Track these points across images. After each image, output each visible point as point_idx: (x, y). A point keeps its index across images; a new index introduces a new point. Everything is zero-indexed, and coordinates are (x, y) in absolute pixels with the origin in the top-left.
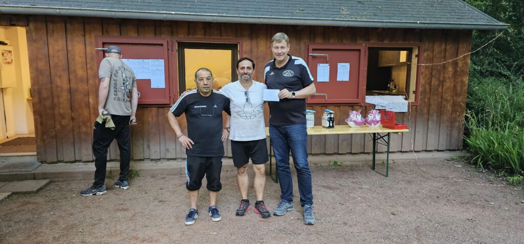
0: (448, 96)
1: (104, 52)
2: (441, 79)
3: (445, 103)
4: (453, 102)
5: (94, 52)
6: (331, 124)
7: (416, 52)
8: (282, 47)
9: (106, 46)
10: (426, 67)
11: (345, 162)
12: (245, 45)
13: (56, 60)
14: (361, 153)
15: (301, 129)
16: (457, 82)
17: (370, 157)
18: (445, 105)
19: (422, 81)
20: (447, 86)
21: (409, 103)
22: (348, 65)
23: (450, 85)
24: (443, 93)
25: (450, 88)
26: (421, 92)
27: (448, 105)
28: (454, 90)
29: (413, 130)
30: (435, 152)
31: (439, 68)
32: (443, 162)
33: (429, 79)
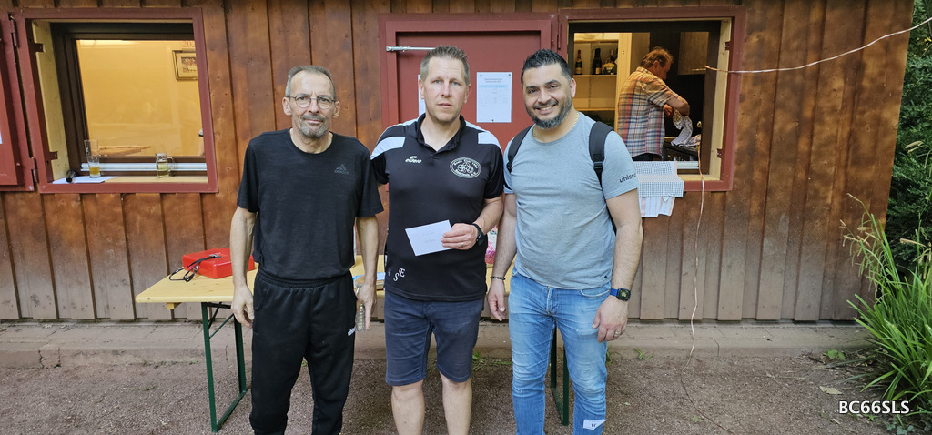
0: (828, 164)
2: (808, 113)
3: (817, 185)
4: (846, 181)
7: (726, 35)
10: (758, 80)
16: (862, 124)
18: (817, 191)
19: (743, 120)
20: (824, 136)
22: (506, 78)
23: (837, 131)
24: (813, 157)
25: (836, 142)
26: (737, 153)
27: (828, 191)
28: (851, 148)
29: (715, 261)
30: (786, 326)
31: (798, 79)
32: (793, 368)
33: (766, 114)
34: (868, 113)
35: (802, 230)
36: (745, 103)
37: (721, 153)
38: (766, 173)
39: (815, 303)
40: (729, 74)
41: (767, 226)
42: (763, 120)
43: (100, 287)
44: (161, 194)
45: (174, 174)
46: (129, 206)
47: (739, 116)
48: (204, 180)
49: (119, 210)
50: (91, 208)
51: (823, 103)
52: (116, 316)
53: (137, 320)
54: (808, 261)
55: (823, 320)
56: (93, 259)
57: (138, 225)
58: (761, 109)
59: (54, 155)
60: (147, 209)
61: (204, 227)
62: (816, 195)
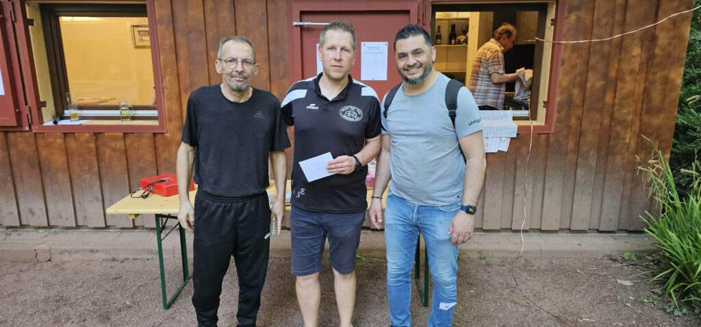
0: (627, 113)
2: (613, 74)
3: (619, 128)
4: (641, 126)
7: (552, 14)
10: (575, 48)
16: (654, 82)
18: (618, 133)
19: (563, 79)
20: (625, 91)
22: (383, 46)
23: (635, 88)
24: (616, 107)
25: (634, 96)
26: (558, 105)
27: (627, 133)
28: (645, 101)
29: (540, 186)
30: (592, 234)
31: (606, 48)
32: (597, 266)
33: (580, 75)
34: (659, 74)
35: (606, 162)
36: (565, 66)
37: (546, 104)
38: (580, 119)
39: (615, 217)
40: (553, 45)
41: (580, 159)
42: (578, 79)
43: (80, 203)
44: (124, 134)
45: (133, 118)
46: (100, 142)
47: (560, 76)
48: (156, 123)
49: (93, 145)
50: (72, 144)
51: (626, 67)
52: (92, 224)
53: (107, 227)
54: (610, 186)
55: (620, 231)
56: (74, 182)
57: (107, 157)
58: (577, 71)
59: (44, 104)
60: (113, 145)
61: (156, 159)
62: (618, 135)
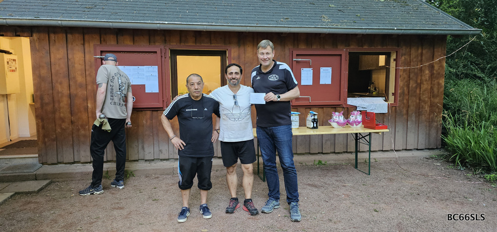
0: (425, 97)
1: (102, 59)
2: (419, 81)
3: (423, 104)
4: (431, 103)
5: (93, 60)
6: (315, 125)
7: (394, 56)
8: (267, 53)
9: (104, 54)
10: (404, 70)
11: (329, 161)
12: (233, 52)
13: (57, 68)
14: (344, 152)
15: (287, 130)
16: (434, 85)
17: (353, 156)
18: (423, 106)
19: (401, 83)
20: (424, 88)
21: (388, 104)
22: (330, 69)
23: (427, 87)
24: (421, 95)
25: (427, 90)
26: (400, 94)
27: (426, 106)
28: (432, 92)
29: (394, 130)
30: (415, 151)
31: (416, 71)
32: (423, 161)
33: (407, 82)
34: (436, 81)
35: (419, 119)
36: (402, 78)
37: (393, 94)
38: (408, 100)
39: (424, 143)
40: (396, 69)
41: (409, 118)
54: (421, 129)
55: (426, 149)
58: (406, 80)
